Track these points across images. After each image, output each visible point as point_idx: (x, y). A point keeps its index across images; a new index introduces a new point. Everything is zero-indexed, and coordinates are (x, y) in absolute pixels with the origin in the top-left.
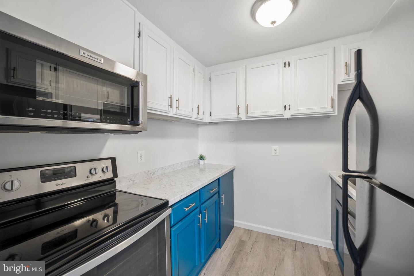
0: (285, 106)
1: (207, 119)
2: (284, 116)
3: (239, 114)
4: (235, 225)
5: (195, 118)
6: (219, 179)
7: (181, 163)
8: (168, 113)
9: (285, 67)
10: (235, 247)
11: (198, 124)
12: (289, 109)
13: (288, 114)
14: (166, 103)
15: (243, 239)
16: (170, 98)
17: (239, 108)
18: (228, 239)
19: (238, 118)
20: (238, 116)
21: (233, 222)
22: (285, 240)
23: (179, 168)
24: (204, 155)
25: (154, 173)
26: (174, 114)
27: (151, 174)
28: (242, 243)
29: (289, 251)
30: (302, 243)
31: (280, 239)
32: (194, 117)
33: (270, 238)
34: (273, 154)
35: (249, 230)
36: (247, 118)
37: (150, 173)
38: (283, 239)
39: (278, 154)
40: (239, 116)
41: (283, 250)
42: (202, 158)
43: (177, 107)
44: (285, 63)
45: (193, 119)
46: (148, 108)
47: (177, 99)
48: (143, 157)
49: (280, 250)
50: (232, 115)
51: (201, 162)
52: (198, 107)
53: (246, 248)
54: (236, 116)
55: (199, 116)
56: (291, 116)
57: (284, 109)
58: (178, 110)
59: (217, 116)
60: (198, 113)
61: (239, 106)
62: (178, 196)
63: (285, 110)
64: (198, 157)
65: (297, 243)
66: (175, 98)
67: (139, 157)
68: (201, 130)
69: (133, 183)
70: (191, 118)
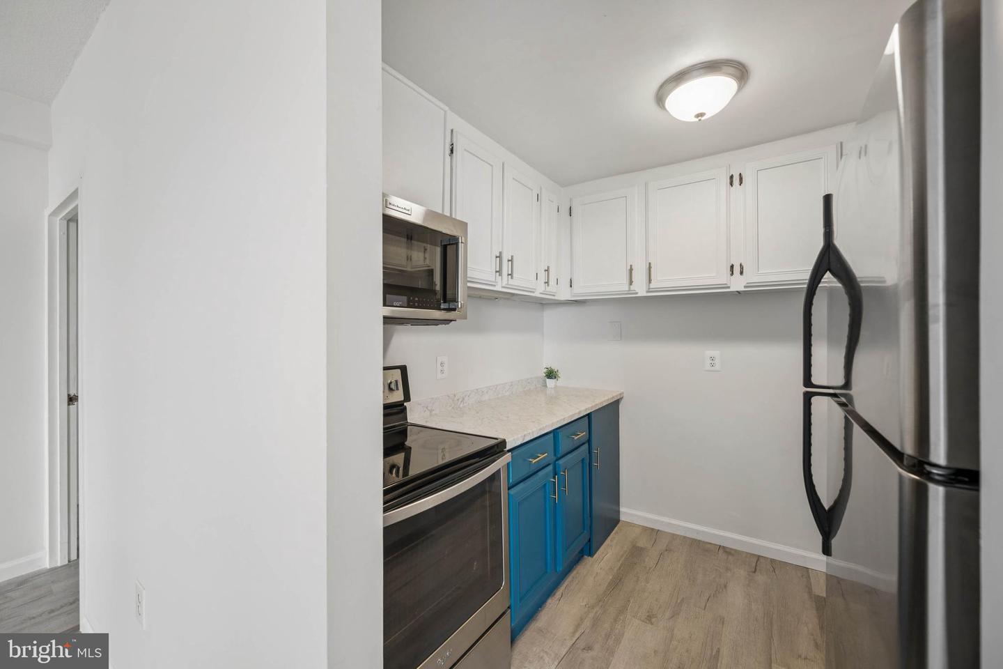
0: (732, 267)
1: (564, 294)
2: (729, 287)
3: (631, 283)
4: (622, 518)
5: (541, 293)
6: (589, 415)
7: (510, 384)
8: (494, 285)
9: (731, 184)
10: (622, 556)
11: (543, 304)
12: (742, 273)
13: (738, 284)
14: (493, 265)
15: (641, 544)
16: (500, 257)
17: (631, 270)
18: (608, 542)
19: (629, 291)
20: (630, 288)
21: (618, 512)
22: (733, 552)
23: (507, 394)
24: (555, 368)
25: (464, 399)
26: (503, 287)
27: (458, 400)
28: (636, 553)
29: (741, 573)
30: (773, 561)
31: (721, 551)
32: (539, 290)
33: (700, 548)
34: (708, 367)
35: (653, 529)
36: (648, 292)
37: (456, 398)
38: (728, 550)
39: (717, 367)
40: (632, 288)
41: (727, 569)
42: (551, 374)
43: (510, 273)
44: (732, 177)
45: (537, 294)
46: (468, 279)
47: (510, 259)
48: (446, 367)
49: (721, 570)
50: (616, 285)
51: (550, 383)
52: (547, 270)
53: (647, 560)
54: (627, 289)
55: (549, 289)
56: (745, 287)
57: (729, 272)
58: (512, 278)
59: (583, 289)
60: (547, 283)
61: (631, 266)
62: (520, 435)
63: (732, 274)
64: (542, 373)
65: (761, 560)
66: (505, 258)
67: (439, 368)
68: (549, 315)
69: (431, 415)
70: (533, 292)
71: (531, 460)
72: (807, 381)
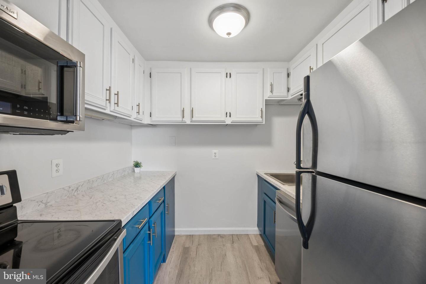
0: (227, 113)
1: (147, 121)
2: (225, 122)
3: (183, 117)
4: (176, 234)
5: (134, 118)
6: (164, 188)
7: (113, 173)
8: (105, 109)
9: (227, 77)
10: (180, 256)
11: (133, 125)
12: (230, 116)
13: (228, 121)
14: (104, 95)
15: (187, 246)
16: (109, 90)
17: (183, 111)
18: (171, 250)
19: (182, 121)
20: (182, 119)
21: (174, 231)
22: (223, 236)
23: (110, 180)
24: (139, 161)
25: (77, 189)
26: (111, 111)
27: (73, 190)
28: (186, 251)
29: (229, 245)
30: (237, 235)
31: (219, 237)
32: (133, 117)
33: (211, 238)
34: (214, 157)
35: (190, 235)
36: (191, 122)
37: (71, 189)
38: (221, 236)
39: (217, 158)
40: (184, 119)
41: (224, 245)
42: (137, 165)
43: (116, 102)
44: (227, 73)
45: (132, 119)
46: (86, 101)
47: (117, 93)
48: (61, 168)
49: (222, 247)
50: (175, 118)
51: (137, 170)
52: (138, 105)
53: (191, 253)
54: (181, 119)
55: (139, 116)
56: (231, 122)
57: (226, 116)
58: (118, 106)
59: (157, 118)
60: (138, 113)
61: (184, 108)
63: (226, 117)
64: (132, 164)
65: (234, 236)
66: (113, 92)
67: (55, 168)
68: (135, 132)
69: (46, 206)
70: (130, 117)
71: (137, 226)
72: (298, 166)
